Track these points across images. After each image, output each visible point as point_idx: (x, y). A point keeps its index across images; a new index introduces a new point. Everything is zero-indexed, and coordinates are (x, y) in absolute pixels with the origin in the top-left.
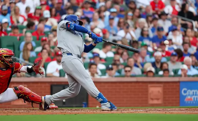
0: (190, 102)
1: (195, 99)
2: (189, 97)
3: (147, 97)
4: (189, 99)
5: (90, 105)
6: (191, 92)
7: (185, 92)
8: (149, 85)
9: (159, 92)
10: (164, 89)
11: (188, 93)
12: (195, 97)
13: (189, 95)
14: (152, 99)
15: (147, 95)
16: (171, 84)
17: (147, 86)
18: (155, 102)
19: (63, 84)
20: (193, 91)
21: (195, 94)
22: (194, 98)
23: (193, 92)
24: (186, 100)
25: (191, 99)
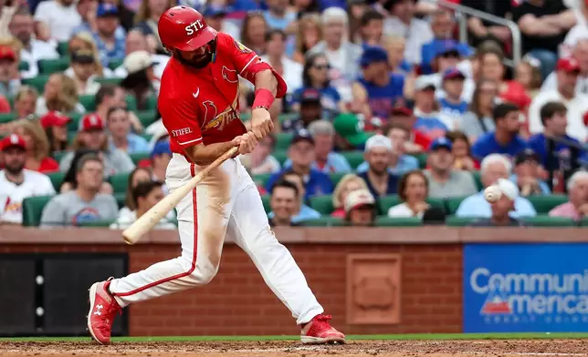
0: (502, 318)
1: (520, 309)
2: (497, 300)
3: (343, 301)
4: (496, 309)
5: (134, 327)
6: (505, 281)
7: (482, 281)
8: (351, 257)
9: (388, 280)
10: (404, 270)
11: (492, 286)
12: (520, 299)
13: (497, 292)
14: (363, 308)
15: (343, 291)
16: (432, 253)
17: (343, 260)
18: (374, 318)
19: (36, 250)
20: (509, 277)
21: (517, 288)
22: (516, 304)
23: (513, 283)
24: (484, 311)
25: (503, 308)
